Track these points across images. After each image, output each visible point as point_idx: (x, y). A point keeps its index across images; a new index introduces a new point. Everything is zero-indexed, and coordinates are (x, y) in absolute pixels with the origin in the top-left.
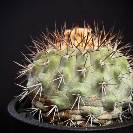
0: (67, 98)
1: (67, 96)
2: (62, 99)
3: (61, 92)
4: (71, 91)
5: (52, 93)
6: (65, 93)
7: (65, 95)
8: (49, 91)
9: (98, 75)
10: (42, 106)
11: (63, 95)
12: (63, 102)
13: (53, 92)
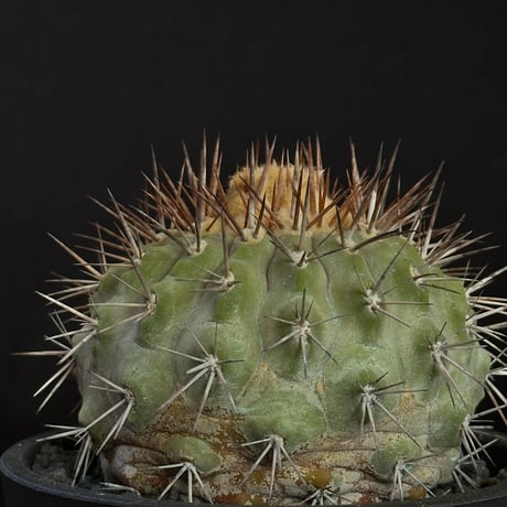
0: (320, 407)
1: (320, 399)
2: (302, 410)
3: (296, 386)
4: (338, 377)
5: (262, 393)
6: (312, 388)
7: (312, 398)
8: (244, 388)
9: (413, 319)
10: (203, 452)
11: (304, 396)
12: (304, 423)
13: (263, 389)
